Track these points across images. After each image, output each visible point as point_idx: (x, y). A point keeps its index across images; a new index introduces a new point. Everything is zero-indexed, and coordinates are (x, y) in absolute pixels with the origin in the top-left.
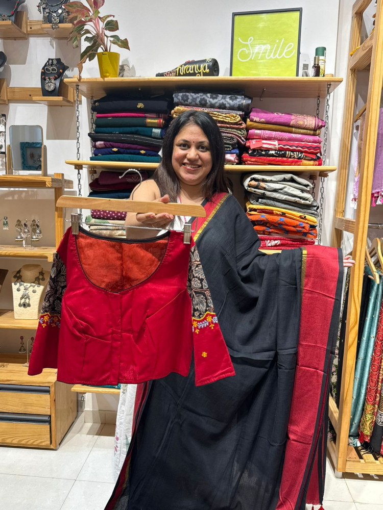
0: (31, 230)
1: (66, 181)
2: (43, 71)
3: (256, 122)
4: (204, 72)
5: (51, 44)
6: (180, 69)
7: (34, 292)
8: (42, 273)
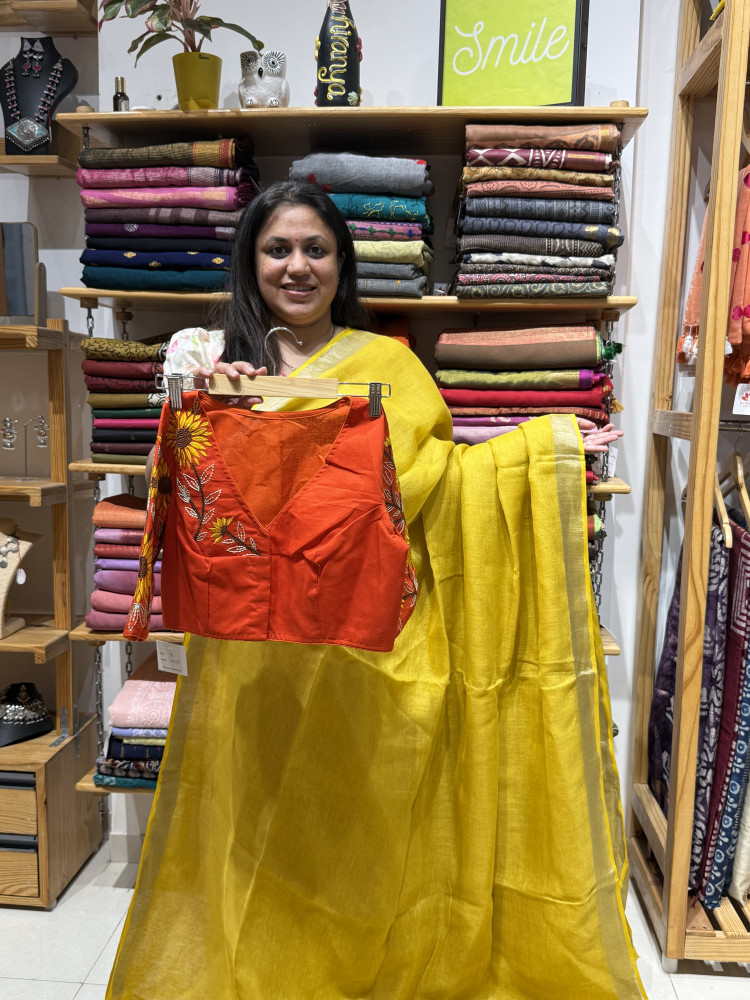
1: (72, 335)
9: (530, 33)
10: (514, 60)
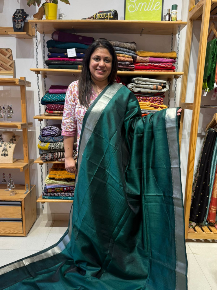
0: (7, 111)
1: (27, 82)
2: (14, 16)
4: (110, 17)
5: (17, 1)
6: (95, 16)
7: (10, 147)
8: (14, 136)
9: (150, 3)
10: (146, 9)
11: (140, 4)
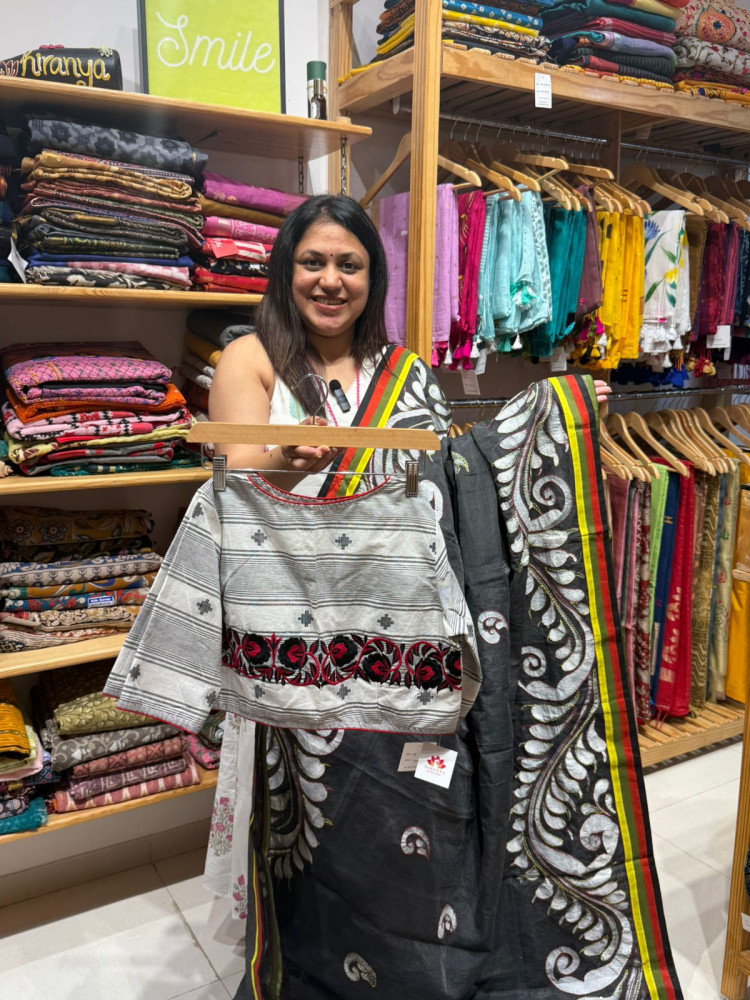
3: (218, 201)
4: (98, 77)
6: (29, 62)
9: (236, 42)
10: (223, 64)
11: (199, 40)
